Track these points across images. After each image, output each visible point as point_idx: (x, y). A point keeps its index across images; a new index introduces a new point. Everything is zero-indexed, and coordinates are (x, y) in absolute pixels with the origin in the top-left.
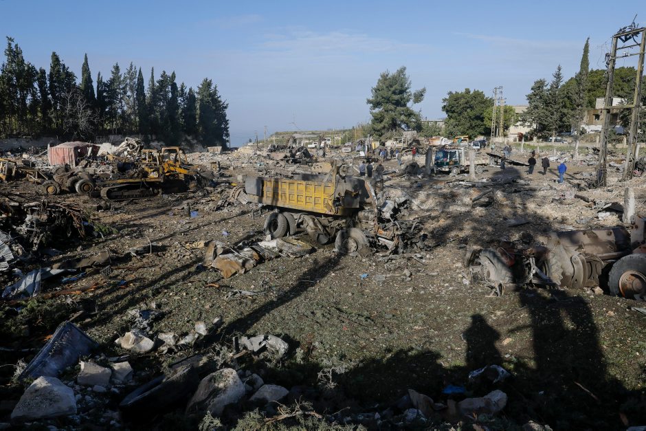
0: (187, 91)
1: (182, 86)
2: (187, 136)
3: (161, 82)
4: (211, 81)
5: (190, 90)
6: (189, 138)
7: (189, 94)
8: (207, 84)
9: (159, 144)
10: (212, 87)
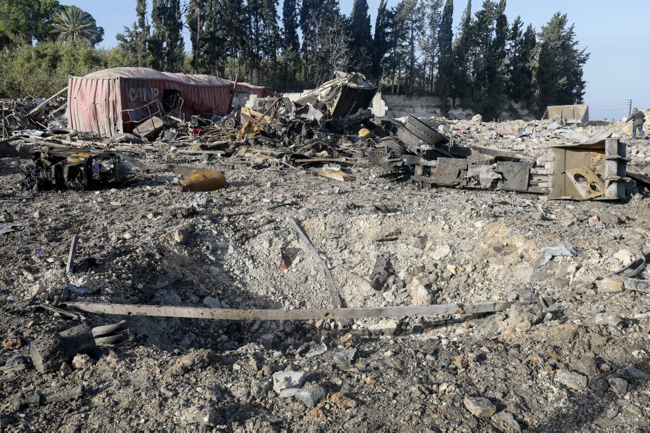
0: (524, 29)
1: (517, 23)
2: (513, 103)
3: (481, 15)
4: (565, 16)
5: (529, 28)
6: (516, 106)
7: (525, 35)
8: (559, 22)
9: (465, 113)
10: (567, 27)
